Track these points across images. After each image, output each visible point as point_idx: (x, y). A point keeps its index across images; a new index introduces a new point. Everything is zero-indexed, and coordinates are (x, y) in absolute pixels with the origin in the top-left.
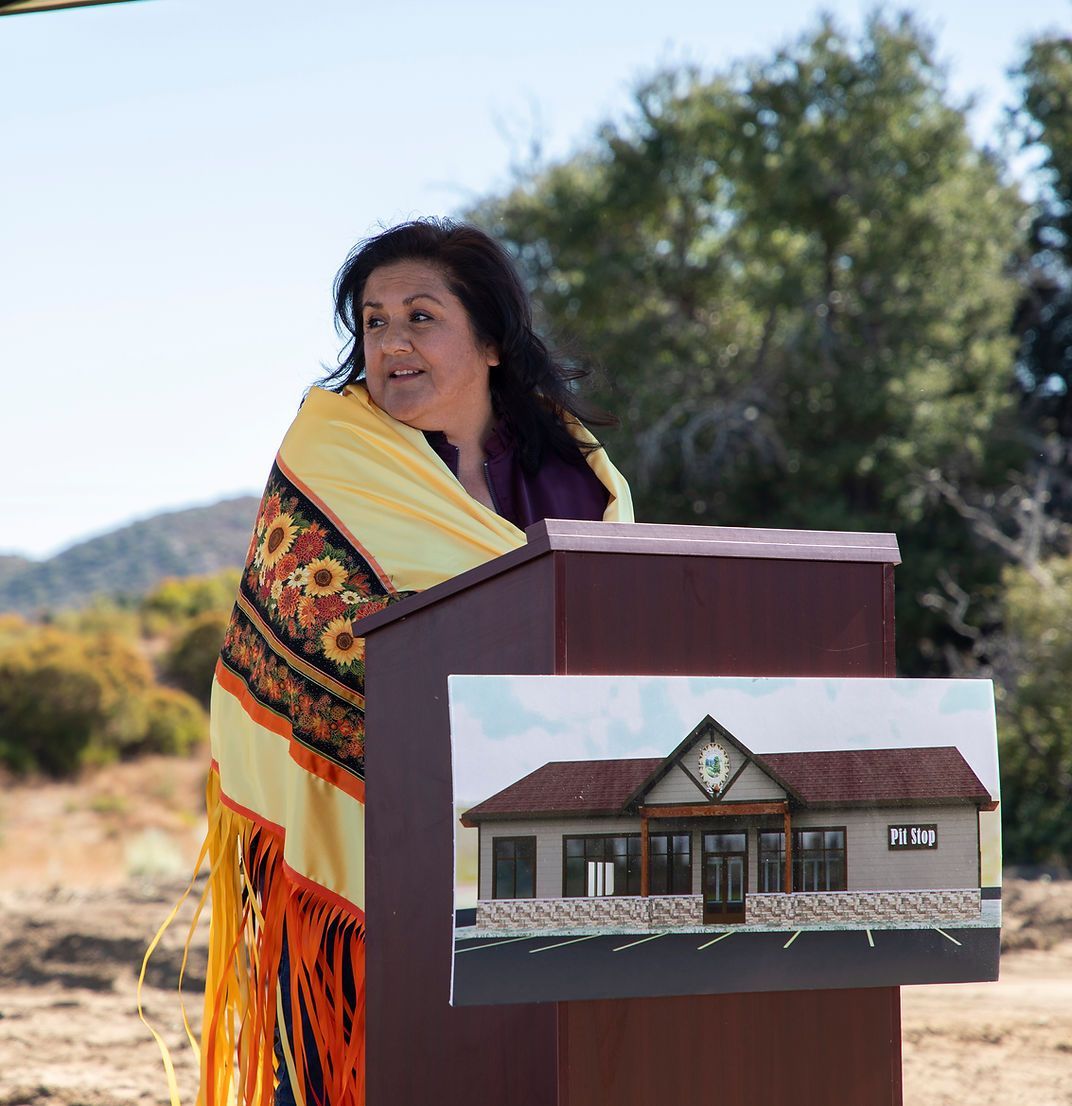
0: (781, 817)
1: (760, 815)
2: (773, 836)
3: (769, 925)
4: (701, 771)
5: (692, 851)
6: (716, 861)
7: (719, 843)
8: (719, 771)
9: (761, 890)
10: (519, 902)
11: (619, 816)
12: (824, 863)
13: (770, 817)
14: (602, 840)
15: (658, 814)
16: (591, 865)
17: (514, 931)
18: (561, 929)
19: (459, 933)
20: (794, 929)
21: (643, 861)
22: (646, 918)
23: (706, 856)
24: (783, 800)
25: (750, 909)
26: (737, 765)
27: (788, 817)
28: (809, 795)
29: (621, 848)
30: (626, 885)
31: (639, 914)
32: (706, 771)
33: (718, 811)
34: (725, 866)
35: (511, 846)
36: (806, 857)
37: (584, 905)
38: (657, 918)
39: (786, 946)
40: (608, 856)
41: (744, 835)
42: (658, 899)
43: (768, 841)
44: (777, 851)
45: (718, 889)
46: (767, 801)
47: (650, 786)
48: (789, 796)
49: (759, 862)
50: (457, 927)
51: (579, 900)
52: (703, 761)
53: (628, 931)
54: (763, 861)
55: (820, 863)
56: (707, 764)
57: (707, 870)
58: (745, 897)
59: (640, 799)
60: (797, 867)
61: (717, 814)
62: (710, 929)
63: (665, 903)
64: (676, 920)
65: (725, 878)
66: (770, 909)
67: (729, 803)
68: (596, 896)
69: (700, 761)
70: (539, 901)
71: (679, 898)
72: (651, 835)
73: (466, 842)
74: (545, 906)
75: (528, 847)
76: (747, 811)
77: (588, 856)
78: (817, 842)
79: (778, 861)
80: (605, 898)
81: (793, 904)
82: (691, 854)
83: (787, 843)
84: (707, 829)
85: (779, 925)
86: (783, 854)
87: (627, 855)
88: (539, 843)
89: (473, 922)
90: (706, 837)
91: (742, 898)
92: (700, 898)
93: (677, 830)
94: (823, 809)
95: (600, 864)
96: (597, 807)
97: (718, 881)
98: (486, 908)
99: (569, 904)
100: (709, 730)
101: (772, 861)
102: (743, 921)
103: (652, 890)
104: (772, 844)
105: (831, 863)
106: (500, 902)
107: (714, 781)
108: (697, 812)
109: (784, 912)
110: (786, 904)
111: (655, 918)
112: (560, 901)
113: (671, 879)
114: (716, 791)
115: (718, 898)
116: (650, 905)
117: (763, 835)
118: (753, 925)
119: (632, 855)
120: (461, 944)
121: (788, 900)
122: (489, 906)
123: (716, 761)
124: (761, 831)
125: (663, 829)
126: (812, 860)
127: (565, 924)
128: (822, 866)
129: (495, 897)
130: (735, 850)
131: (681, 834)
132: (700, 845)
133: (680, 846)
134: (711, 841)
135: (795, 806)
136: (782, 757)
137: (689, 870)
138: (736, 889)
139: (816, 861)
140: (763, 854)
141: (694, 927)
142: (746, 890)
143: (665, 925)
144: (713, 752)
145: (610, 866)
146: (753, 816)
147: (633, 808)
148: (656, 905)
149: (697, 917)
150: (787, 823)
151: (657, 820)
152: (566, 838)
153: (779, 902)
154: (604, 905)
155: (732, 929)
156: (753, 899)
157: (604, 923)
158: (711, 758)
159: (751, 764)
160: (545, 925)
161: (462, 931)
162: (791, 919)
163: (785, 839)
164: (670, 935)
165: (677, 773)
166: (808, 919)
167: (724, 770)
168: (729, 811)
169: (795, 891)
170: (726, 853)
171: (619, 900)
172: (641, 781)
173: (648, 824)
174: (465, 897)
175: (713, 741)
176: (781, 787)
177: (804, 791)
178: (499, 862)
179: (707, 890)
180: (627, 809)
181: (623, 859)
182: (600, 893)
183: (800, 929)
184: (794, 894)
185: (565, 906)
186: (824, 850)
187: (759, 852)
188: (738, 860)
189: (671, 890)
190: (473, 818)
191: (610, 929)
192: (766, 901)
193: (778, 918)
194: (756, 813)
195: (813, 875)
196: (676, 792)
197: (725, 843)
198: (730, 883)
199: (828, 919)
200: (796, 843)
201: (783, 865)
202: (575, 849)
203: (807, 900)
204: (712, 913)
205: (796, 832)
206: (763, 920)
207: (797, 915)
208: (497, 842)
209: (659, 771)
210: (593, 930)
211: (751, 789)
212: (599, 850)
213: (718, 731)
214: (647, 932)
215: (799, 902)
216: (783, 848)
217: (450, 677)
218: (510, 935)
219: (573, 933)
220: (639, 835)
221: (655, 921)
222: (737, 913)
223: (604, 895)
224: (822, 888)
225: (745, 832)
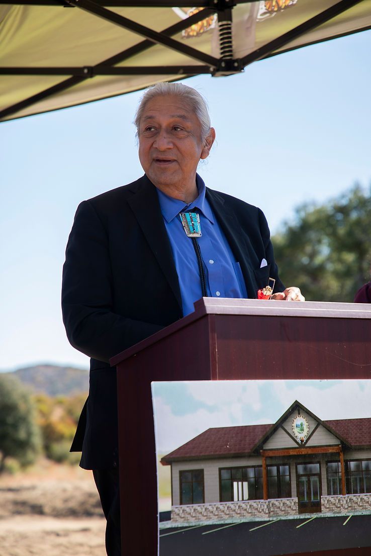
0: (338, 454)
1: (326, 453)
2: (334, 464)
3: (334, 513)
4: (294, 430)
5: (291, 474)
6: (304, 479)
7: (305, 469)
8: (303, 430)
9: (329, 494)
10: (196, 506)
11: (250, 456)
12: (363, 478)
13: (332, 454)
14: (241, 470)
15: (271, 454)
16: (235, 484)
17: (193, 522)
18: (220, 520)
19: (161, 525)
20: (348, 514)
21: (263, 480)
22: (267, 512)
23: (298, 476)
24: (339, 445)
25: (324, 505)
26: (313, 427)
27: (342, 454)
28: (352, 442)
29: (251, 474)
30: (255, 494)
31: (263, 510)
32: (296, 431)
33: (304, 452)
34: (309, 482)
35: (189, 476)
36: (352, 475)
37: (232, 506)
38: (273, 511)
39: (344, 524)
40: (244, 478)
41: (318, 464)
42: (273, 501)
43: (332, 467)
44: (336, 472)
45: (305, 494)
46: (330, 446)
47: (266, 439)
48: (342, 443)
49: (327, 479)
50: (160, 521)
51: (229, 504)
52: (294, 425)
53: (257, 520)
54: (329, 478)
55: (360, 478)
56: (297, 427)
57: (299, 484)
58: (320, 498)
59: (261, 446)
60: (348, 481)
61: (303, 453)
62: (302, 517)
63: (277, 503)
64: (283, 512)
65: (309, 488)
66: (334, 504)
67: (310, 447)
68: (238, 500)
69: (293, 425)
70: (207, 505)
71: (284, 500)
72: (267, 466)
73: (164, 473)
74: (210, 508)
75: (199, 475)
76: (320, 451)
77: (233, 479)
78: (358, 467)
79: (338, 478)
80: (244, 502)
81: (347, 501)
82: (290, 475)
83: (342, 468)
84: (298, 461)
85: (340, 513)
86: (340, 474)
87: (255, 477)
88: (205, 473)
89: (170, 519)
90: (298, 466)
91: (319, 499)
92: (296, 500)
93: (281, 462)
94: (360, 449)
95: (240, 483)
96: (237, 452)
97: (305, 489)
98: (176, 510)
99: (223, 506)
100: (297, 408)
101: (334, 478)
102: (320, 511)
103: (269, 497)
104: (334, 468)
105: (366, 478)
106: (184, 507)
107: (301, 436)
108: (292, 453)
109: (342, 505)
110: (343, 501)
111: (272, 511)
112: (218, 504)
113: (279, 490)
114: (302, 441)
115: (306, 499)
116: (269, 504)
117: (329, 464)
118: (326, 513)
119: (257, 477)
120: (163, 531)
121: (344, 499)
122: (179, 509)
123: (302, 425)
124: (327, 462)
125: (274, 462)
126: (356, 477)
127: (221, 517)
128: (361, 480)
129: (181, 503)
130: (314, 472)
131: (284, 465)
132: (294, 471)
133: (284, 472)
134: (301, 468)
135: (345, 448)
136: (337, 422)
137: (289, 484)
138: (315, 494)
139: (358, 477)
140: (330, 474)
141: (294, 516)
142: (321, 494)
143: (277, 515)
144: (299, 420)
145: (246, 484)
146: (323, 454)
147: (257, 452)
148: (272, 504)
149: (295, 510)
150: (342, 457)
151: (271, 458)
152: (220, 469)
153: (339, 500)
154: (244, 505)
155: (314, 516)
156: (325, 499)
157: (244, 516)
158: (299, 423)
159: (320, 426)
160: (210, 518)
161: (163, 524)
162: (346, 509)
163: (340, 466)
164: (280, 521)
165: (281, 432)
166: (355, 509)
167: (306, 430)
168: (310, 452)
169: (347, 494)
170: (309, 474)
171: (251, 502)
172: (261, 437)
173: (266, 460)
174: (164, 504)
175: (299, 414)
176: (338, 438)
177: (350, 439)
178: (183, 484)
179: (300, 494)
180: (254, 452)
181: (252, 480)
182: (240, 499)
183: (351, 515)
184: (347, 495)
185: (221, 507)
186: (362, 471)
187: (327, 474)
188: (316, 478)
189: (279, 496)
190: (166, 461)
191: (247, 519)
192: (332, 500)
193: (339, 509)
194: (325, 452)
195: (357, 485)
196: (281, 442)
197: (308, 469)
198: (312, 490)
199: (366, 508)
200: (347, 467)
201: (340, 480)
202: (226, 475)
203: (354, 499)
204: (303, 507)
205: (346, 462)
206: (331, 510)
207: (349, 507)
208: (182, 473)
209: (271, 431)
210: (238, 520)
211: (321, 439)
212: (239, 475)
213: (302, 409)
214: (267, 519)
215: (350, 500)
216: (340, 470)
217: (153, 383)
218: (191, 525)
219: (227, 522)
220: (261, 466)
221: (272, 513)
222: (317, 507)
223: (243, 500)
224: (362, 491)
225: (319, 462)
